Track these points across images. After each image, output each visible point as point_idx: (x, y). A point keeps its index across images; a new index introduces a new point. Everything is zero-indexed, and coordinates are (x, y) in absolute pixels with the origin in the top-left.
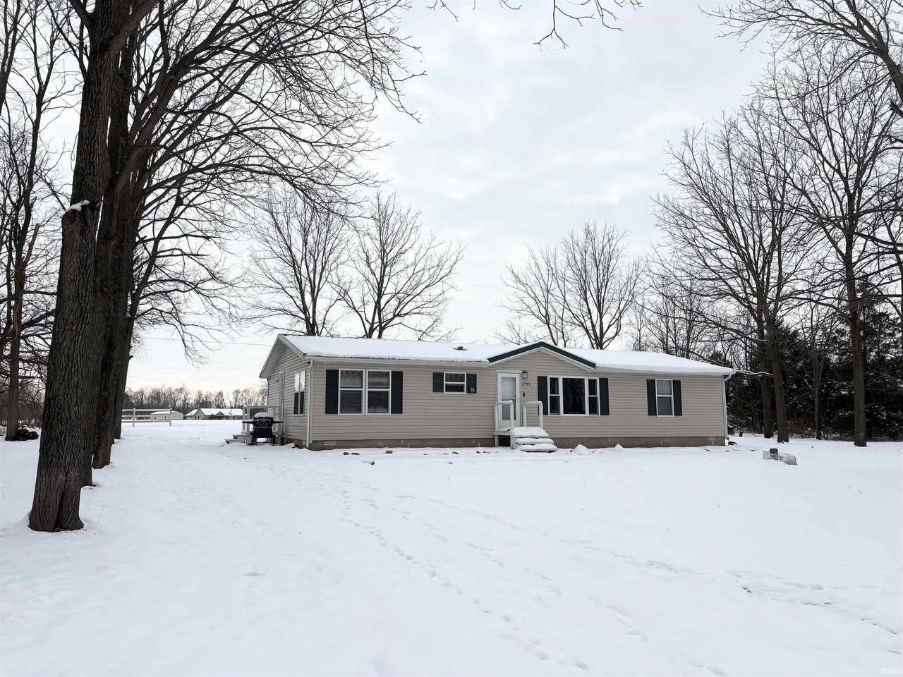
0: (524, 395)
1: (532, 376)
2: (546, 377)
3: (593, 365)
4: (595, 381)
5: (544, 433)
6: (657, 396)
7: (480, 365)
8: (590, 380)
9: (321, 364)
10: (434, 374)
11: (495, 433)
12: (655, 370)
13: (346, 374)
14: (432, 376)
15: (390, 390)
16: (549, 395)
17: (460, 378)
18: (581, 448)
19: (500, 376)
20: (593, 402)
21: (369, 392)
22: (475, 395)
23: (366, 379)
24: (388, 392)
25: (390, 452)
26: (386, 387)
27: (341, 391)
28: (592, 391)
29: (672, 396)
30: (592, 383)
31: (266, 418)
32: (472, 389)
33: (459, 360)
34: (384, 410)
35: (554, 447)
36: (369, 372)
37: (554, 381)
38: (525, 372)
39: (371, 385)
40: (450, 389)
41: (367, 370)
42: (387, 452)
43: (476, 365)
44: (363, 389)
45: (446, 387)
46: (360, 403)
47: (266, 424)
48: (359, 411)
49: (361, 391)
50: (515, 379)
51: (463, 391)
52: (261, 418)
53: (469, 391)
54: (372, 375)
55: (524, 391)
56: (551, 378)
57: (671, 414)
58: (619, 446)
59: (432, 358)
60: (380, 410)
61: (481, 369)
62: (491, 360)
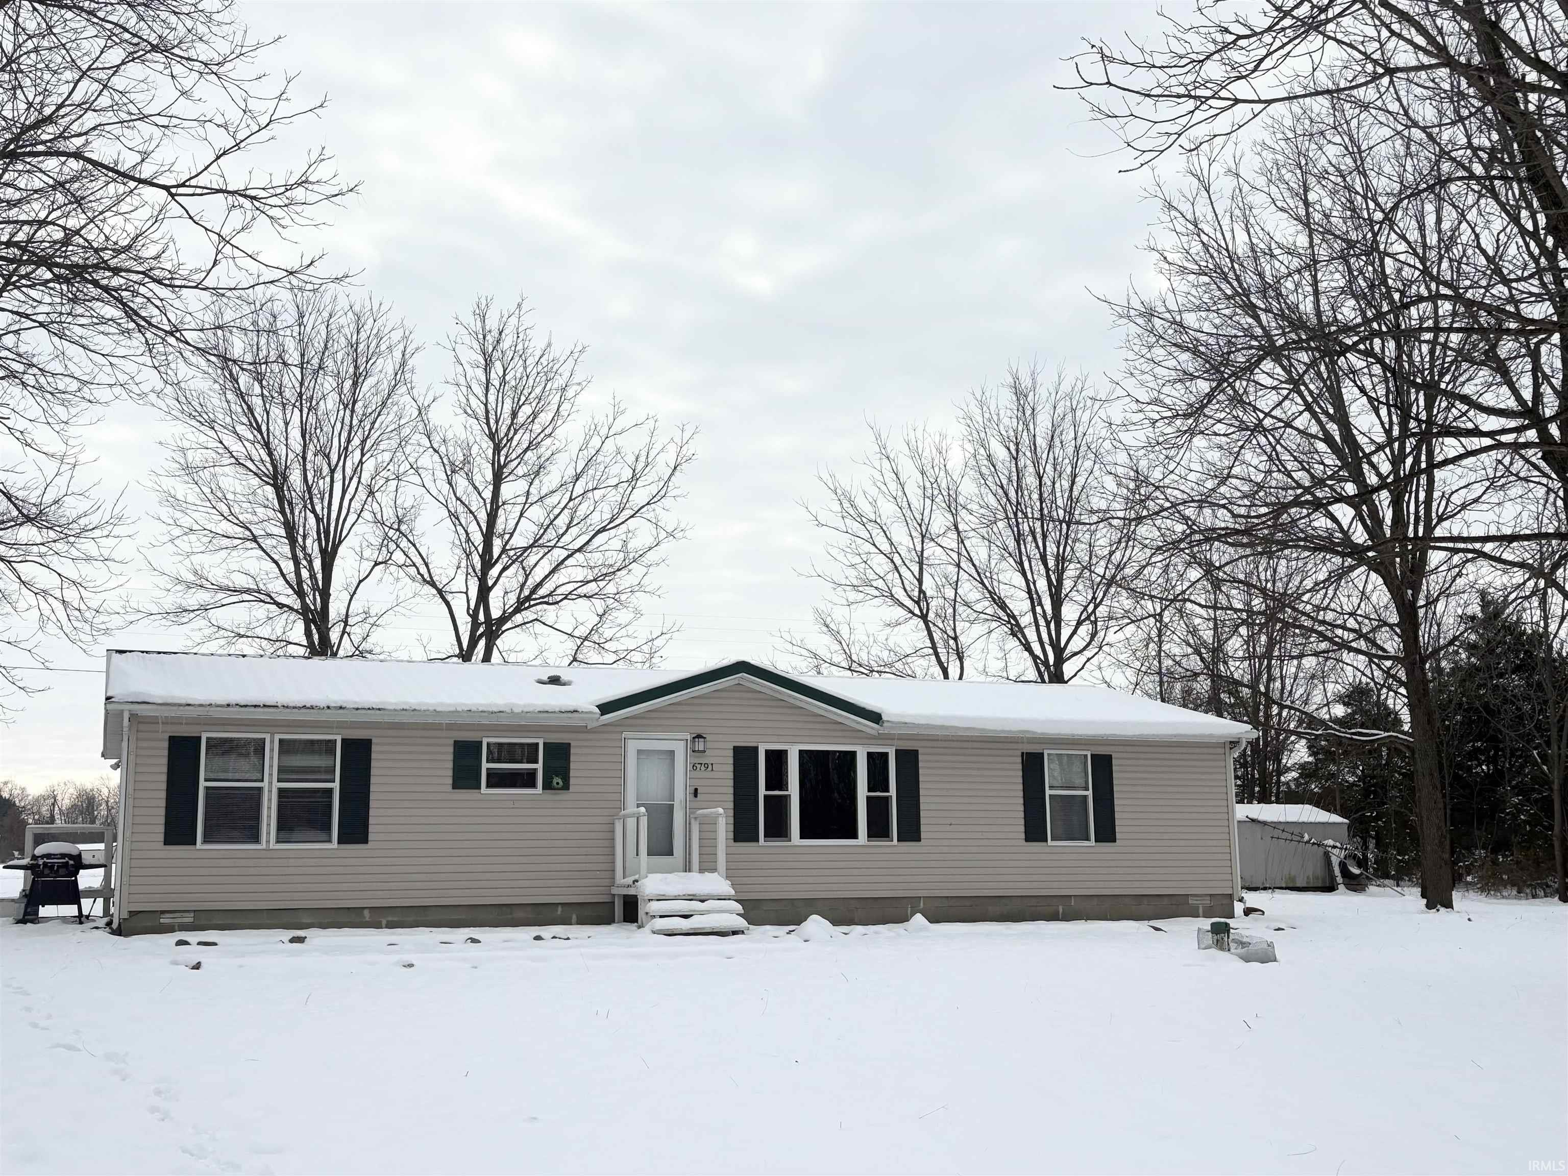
0: (696, 793)
1: (716, 745)
2: (756, 749)
3: (875, 717)
4: (885, 756)
5: (725, 887)
6: (1048, 792)
7: (575, 721)
8: (870, 755)
9: (153, 721)
10: (457, 744)
11: (615, 891)
12: (1040, 729)
13: (220, 747)
14: (451, 749)
15: (336, 786)
16: (762, 791)
17: (530, 753)
18: (816, 924)
19: (633, 746)
20: (877, 809)
21: (281, 791)
22: (563, 796)
23: (271, 758)
24: (330, 791)
25: (301, 940)
26: (328, 777)
27: (207, 788)
28: (878, 780)
29: (1089, 793)
30: (877, 762)
31: (63, 856)
32: (557, 780)
33: (516, 710)
34: (323, 836)
35: (741, 923)
36: (281, 741)
37: (777, 759)
38: (699, 736)
39: (284, 773)
40: (498, 780)
41: (277, 737)
42: (293, 940)
43: (565, 721)
44: (265, 784)
45: (488, 775)
46: (257, 818)
47: (62, 871)
48: (255, 837)
49: (260, 789)
50: (672, 753)
51: (533, 785)
52: (49, 856)
53: (547, 786)
54: (286, 747)
55: (697, 783)
56: (767, 752)
57: (1088, 839)
58: (919, 919)
59: (442, 704)
60: (312, 834)
61: (584, 730)
62: (605, 708)
